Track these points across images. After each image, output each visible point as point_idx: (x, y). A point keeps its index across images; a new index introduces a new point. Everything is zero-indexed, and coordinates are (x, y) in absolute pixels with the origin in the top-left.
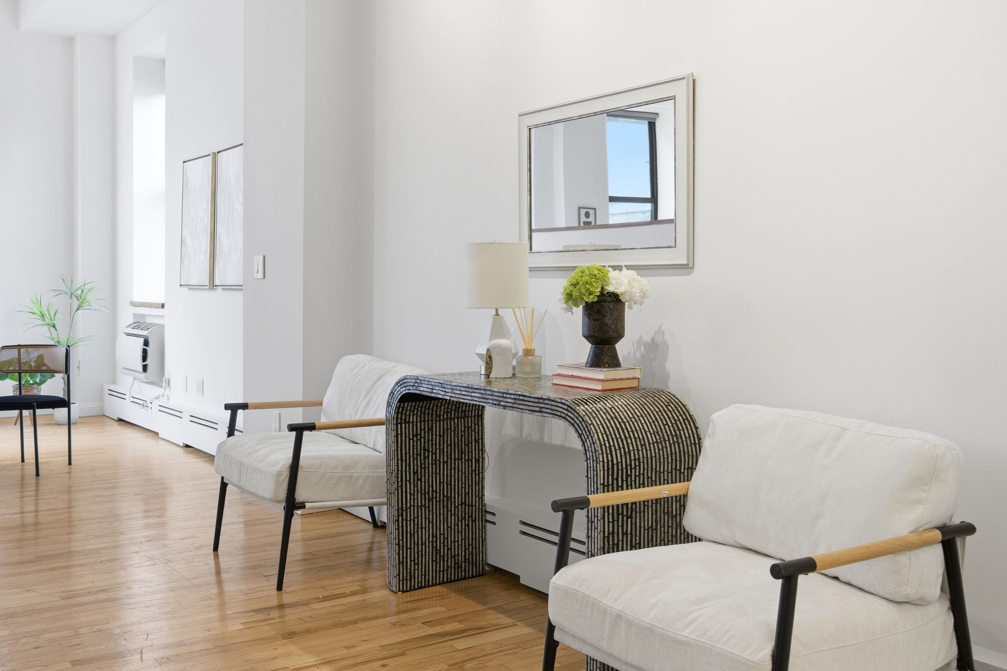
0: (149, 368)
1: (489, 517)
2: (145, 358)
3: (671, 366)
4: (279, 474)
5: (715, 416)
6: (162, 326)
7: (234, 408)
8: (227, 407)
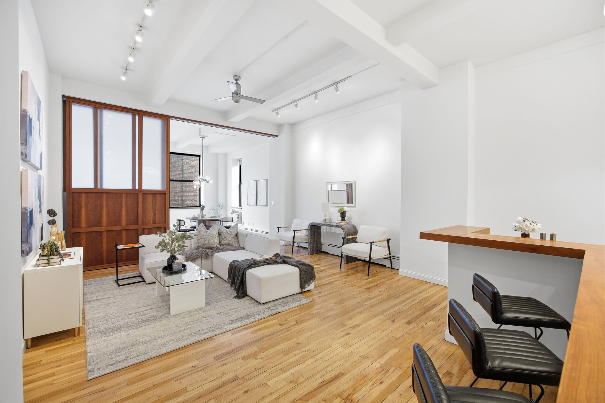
0: (239, 220)
1: (322, 244)
2: (238, 219)
3: (352, 220)
4: (292, 238)
5: (360, 227)
6: (241, 212)
7: (279, 228)
8: (278, 228)
